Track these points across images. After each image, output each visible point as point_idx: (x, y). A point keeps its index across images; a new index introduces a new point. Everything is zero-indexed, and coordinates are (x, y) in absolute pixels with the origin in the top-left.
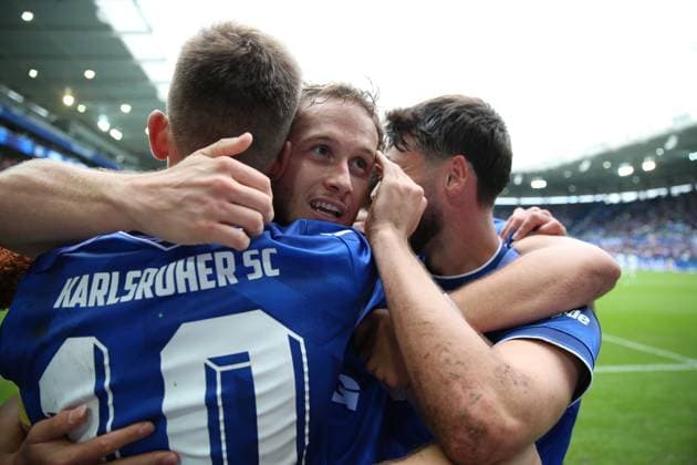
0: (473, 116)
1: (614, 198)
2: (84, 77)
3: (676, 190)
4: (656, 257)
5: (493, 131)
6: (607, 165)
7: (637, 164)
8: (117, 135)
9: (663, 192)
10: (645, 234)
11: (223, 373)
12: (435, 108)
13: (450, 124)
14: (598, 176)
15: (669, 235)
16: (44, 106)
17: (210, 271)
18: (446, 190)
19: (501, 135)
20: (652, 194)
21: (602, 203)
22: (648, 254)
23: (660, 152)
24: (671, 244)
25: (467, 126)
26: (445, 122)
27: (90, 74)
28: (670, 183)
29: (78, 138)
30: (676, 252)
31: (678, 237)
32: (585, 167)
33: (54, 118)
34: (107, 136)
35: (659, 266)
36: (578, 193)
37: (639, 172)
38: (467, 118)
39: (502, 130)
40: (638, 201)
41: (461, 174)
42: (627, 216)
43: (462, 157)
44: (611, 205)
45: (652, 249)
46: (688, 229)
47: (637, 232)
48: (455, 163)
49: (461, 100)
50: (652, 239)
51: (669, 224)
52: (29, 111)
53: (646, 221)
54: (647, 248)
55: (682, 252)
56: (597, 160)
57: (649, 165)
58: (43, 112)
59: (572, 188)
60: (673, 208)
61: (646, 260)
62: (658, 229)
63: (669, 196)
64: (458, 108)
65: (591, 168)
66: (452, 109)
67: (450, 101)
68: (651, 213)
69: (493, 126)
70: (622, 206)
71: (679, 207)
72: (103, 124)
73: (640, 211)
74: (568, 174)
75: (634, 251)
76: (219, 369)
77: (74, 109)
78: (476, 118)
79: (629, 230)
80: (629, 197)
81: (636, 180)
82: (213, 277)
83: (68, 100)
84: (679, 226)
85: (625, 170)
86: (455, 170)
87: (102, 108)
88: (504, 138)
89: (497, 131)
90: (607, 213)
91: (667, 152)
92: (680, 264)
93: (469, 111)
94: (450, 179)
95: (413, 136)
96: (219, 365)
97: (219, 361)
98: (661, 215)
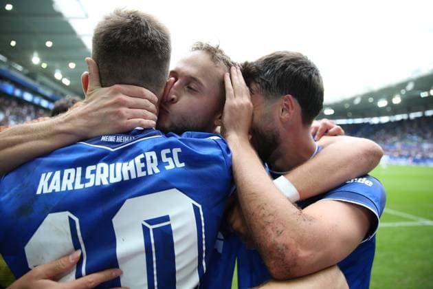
0: (296, 66)
1: (375, 120)
2: (46, 46)
3: (413, 116)
4: (401, 156)
5: (311, 76)
6: (371, 100)
7: (389, 100)
8: (66, 82)
9: (404, 116)
10: (394, 142)
11: (153, 229)
12: (270, 61)
13: (281, 73)
14: (365, 107)
15: (410, 143)
16: (20, 64)
17: (143, 165)
18: (281, 119)
19: (316, 78)
20: (398, 117)
21: (368, 124)
22: (396, 155)
23: (403, 92)
24: (410, 149)
25: (293, 74)
26: (277, 71)
27: (49, 44)
28: (409, 111)
29: (42, 84)
30: (413, 153)
31: (414, 144)
32: (357, 101)
33: (27, 71)
34: (60, 83)
35: (403, 162)
36: (353, 117)
37: (390, 104)
38: (293, 68)
39: (317, 74)
40: (389, 123)
41: (290, 107)
42: (383, 131)
43: (290, 96)
44: (374, 125)
45: (398, 151)
46: (420, 139)
47: (389, 141)
48: (286, 100)
49: (288, 55)
50: (398, 145)
51: (409, 136)
52: (11, 67)
53: (394, 134)
54: (396, 151)
55: (417, 153)
56: (365, 97)
57: (397, 100)
58: (20, 68)
59: (350, 114)
60: (411, 127)
61: (395, 158)
62: (402, 139)
63: (409, 119)
64: (287, 61)
65: (361, 102)
66: (281, 62)
67: (280, 57)
68: (398, 130)
69: (310, 72)
70: (380, 125)
71: (415, 126)
72: (58, 75)
73: (391, 128)
74: (347, 106)
75: (387, 153)
76: (151, 227)
77: (40, 66)
78: (299, 68)
79: (384, 140)
80: (385, 119)
81: (389, 109)
82: (144, 169)
83: (36, 60)
84: (415, 137)
85: (382, 103)
86: (285, 104)
87: (57, 65)
88: (319, 80)
89: (314, 75)
90: (371, 129)
91: (407, 92)
92: (416, 161)
93: (293, 63)
94: (283, 110)
95: (256, 82)
96: (151, 224)
97: (151, 222)
98: (404, 131)
